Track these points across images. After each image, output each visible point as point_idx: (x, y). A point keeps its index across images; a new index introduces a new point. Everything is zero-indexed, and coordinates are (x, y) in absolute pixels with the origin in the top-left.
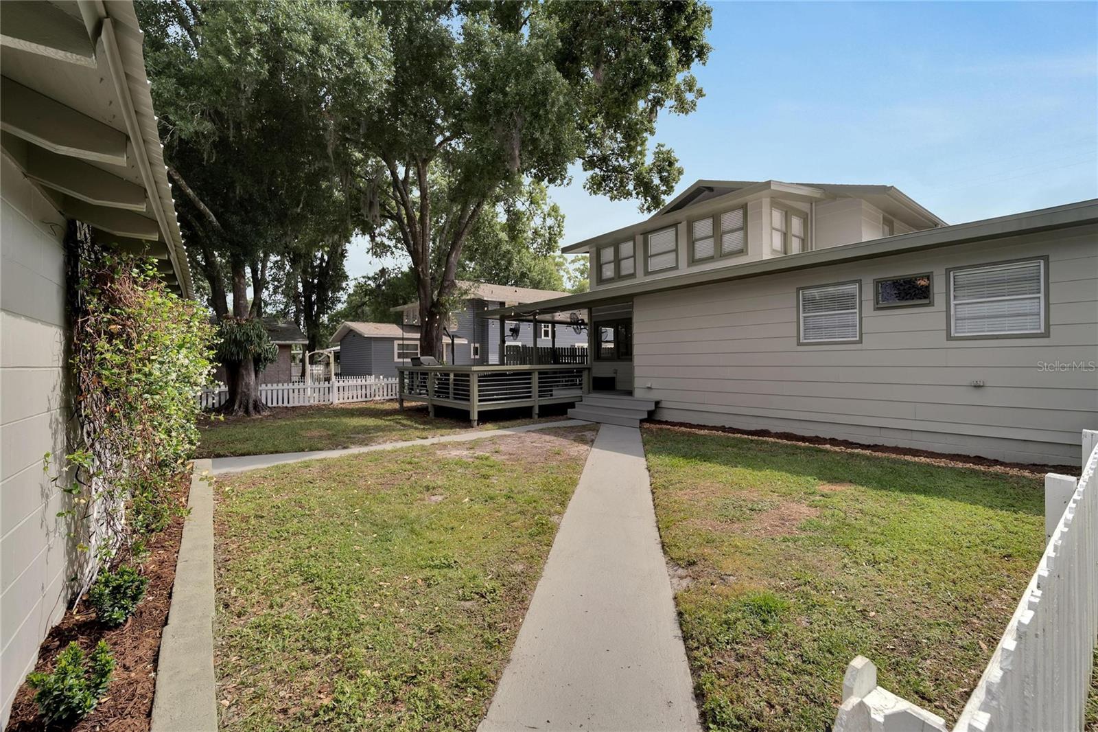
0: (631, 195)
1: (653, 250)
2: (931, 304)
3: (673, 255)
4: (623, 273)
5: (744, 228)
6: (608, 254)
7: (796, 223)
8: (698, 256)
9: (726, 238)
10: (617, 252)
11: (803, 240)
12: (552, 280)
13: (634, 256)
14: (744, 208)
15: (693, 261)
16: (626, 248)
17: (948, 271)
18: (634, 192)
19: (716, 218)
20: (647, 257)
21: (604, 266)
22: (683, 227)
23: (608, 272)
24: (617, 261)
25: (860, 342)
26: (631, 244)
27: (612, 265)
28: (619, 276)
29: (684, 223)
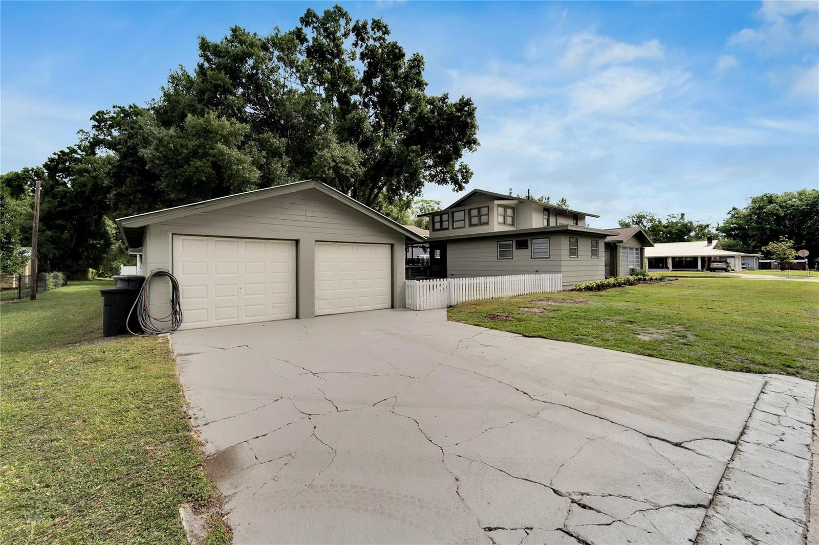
0: (449, 183)
1: (456, 219)
2: (528, 248)
3: (463, 222)
4: (444, 227)
5: (488, 214)
6: (437, 218)
7: (509, 212)
8: (473, 223)
9: (482, 217)
10: (441, 218)
11: (513, 218)
12: (405, 217)
13: (448, 221)
14: (488, 207)
15: (471, 225)
16: (445, 217)
17: (531, 239)
18: (450, 182)
19: (479, 209)
20: (453, 221)
21: (436, 224)
22: (467, 211)
23: (437, 226)
24: (441, 222)
25: (512, 259)
26: (447, 215)
27: (439, 223)
28: (442, 229)
29: (467, 210)
